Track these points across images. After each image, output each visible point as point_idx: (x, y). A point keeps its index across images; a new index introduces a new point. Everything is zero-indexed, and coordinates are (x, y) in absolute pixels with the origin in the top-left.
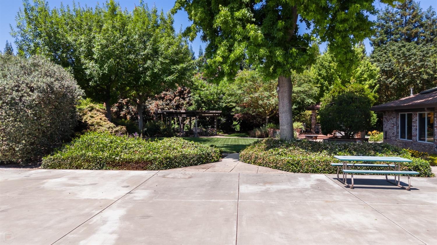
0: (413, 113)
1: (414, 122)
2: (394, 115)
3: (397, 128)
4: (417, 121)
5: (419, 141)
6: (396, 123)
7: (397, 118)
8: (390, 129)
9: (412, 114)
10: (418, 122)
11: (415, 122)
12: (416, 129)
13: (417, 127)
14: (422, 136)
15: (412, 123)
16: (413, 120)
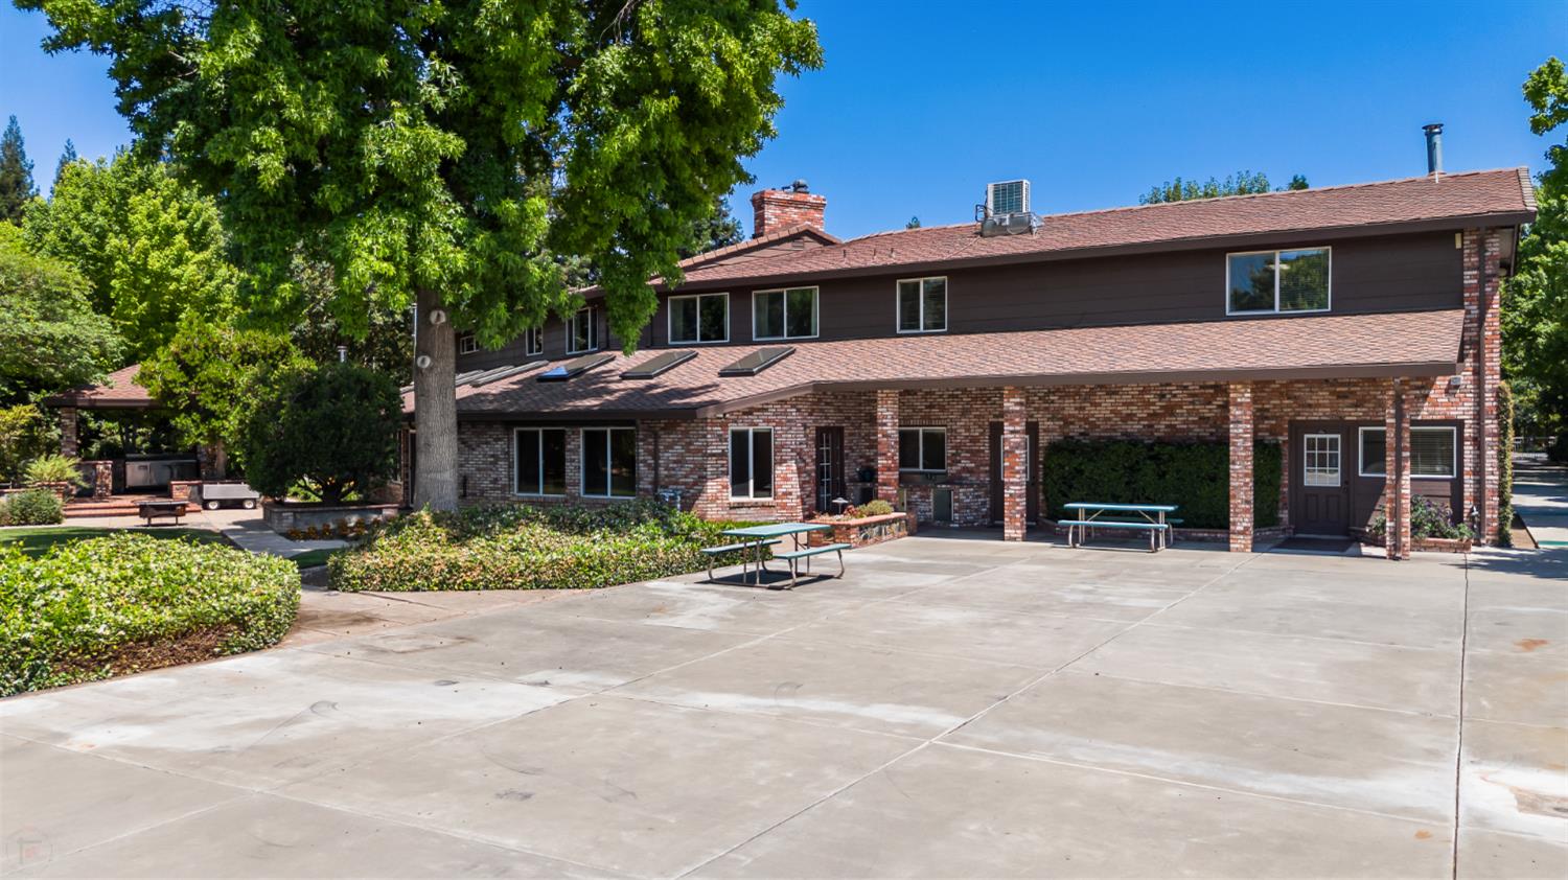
0: (567, 429)
1: (570, 450)
2: (498, 432)
3: (510, 466)
4: (579, 447)
5: (586, 496)
6: (508, 453)
7: (510, 440)
8: (479, 470)
9: (564, 431)
10: (581, 450)
11: (575, 451)
12: (579, 468)
13: (579, 462)
14: (595, 482)
15: (567, 453)
16: (569, 447)
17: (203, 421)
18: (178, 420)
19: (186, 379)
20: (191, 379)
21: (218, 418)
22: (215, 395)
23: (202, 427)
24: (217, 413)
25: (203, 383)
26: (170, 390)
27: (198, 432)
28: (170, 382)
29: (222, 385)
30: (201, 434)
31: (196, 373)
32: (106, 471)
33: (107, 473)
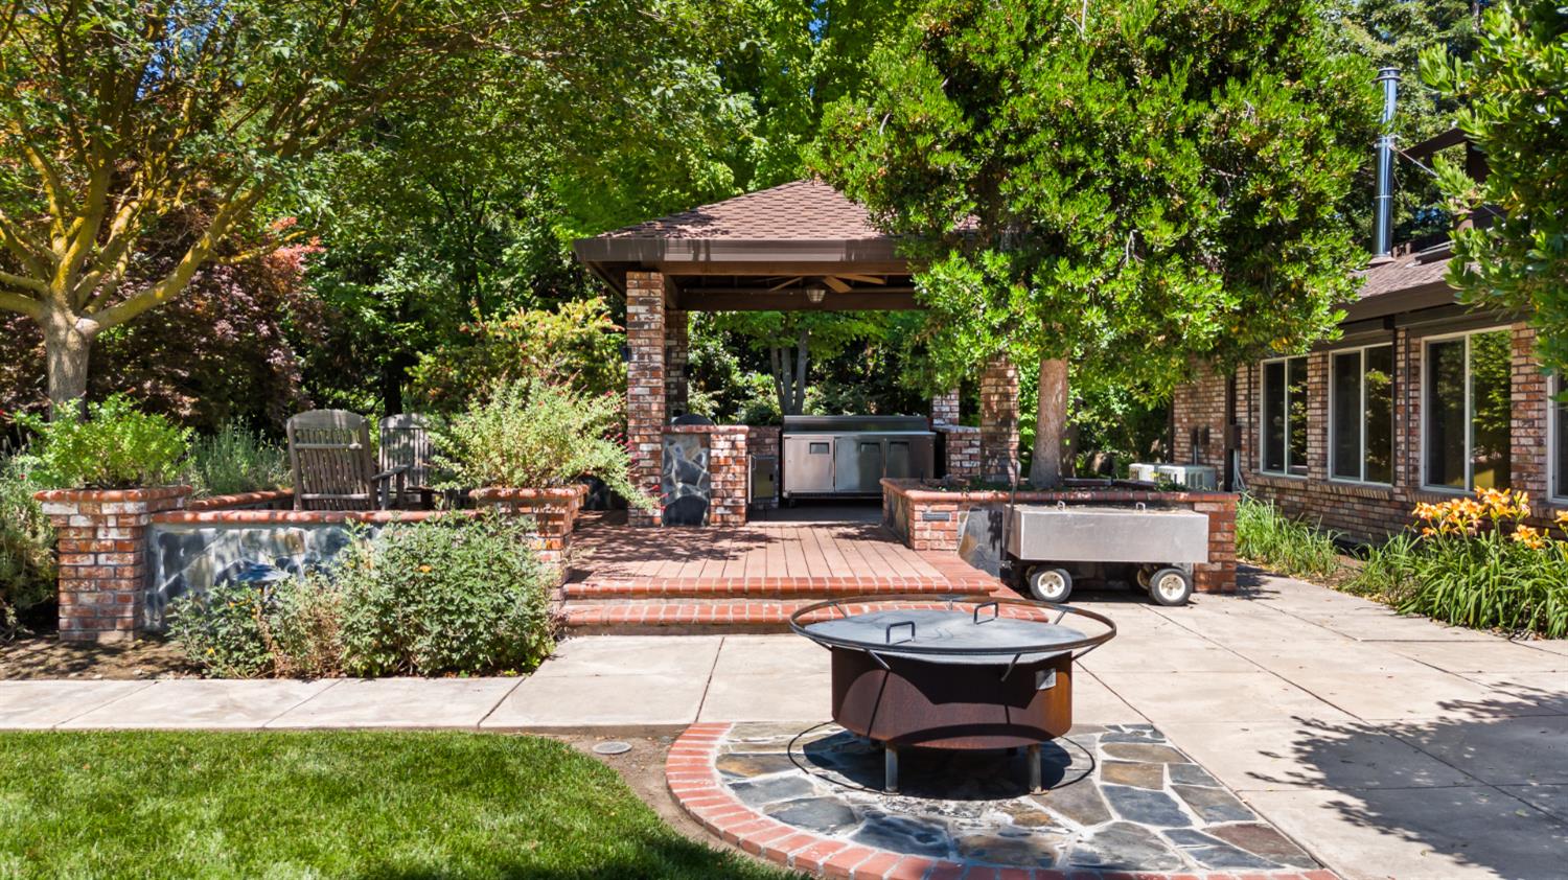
17: (1022, 273)
18: (938, 270)
19: (964, 128)
20: (983, 123)
21: (1076, 258)
22: (1066, 169)
23: (1017, 291)
24: (1073, 240)
25: (1023, 135)
26: (919, 159)
27: (1004, 317)
28: (918, 129)
29: (1088, 134)
30: (1012, 323)
31: (996, 98)
32: (735, 453)
33: (737, 460)
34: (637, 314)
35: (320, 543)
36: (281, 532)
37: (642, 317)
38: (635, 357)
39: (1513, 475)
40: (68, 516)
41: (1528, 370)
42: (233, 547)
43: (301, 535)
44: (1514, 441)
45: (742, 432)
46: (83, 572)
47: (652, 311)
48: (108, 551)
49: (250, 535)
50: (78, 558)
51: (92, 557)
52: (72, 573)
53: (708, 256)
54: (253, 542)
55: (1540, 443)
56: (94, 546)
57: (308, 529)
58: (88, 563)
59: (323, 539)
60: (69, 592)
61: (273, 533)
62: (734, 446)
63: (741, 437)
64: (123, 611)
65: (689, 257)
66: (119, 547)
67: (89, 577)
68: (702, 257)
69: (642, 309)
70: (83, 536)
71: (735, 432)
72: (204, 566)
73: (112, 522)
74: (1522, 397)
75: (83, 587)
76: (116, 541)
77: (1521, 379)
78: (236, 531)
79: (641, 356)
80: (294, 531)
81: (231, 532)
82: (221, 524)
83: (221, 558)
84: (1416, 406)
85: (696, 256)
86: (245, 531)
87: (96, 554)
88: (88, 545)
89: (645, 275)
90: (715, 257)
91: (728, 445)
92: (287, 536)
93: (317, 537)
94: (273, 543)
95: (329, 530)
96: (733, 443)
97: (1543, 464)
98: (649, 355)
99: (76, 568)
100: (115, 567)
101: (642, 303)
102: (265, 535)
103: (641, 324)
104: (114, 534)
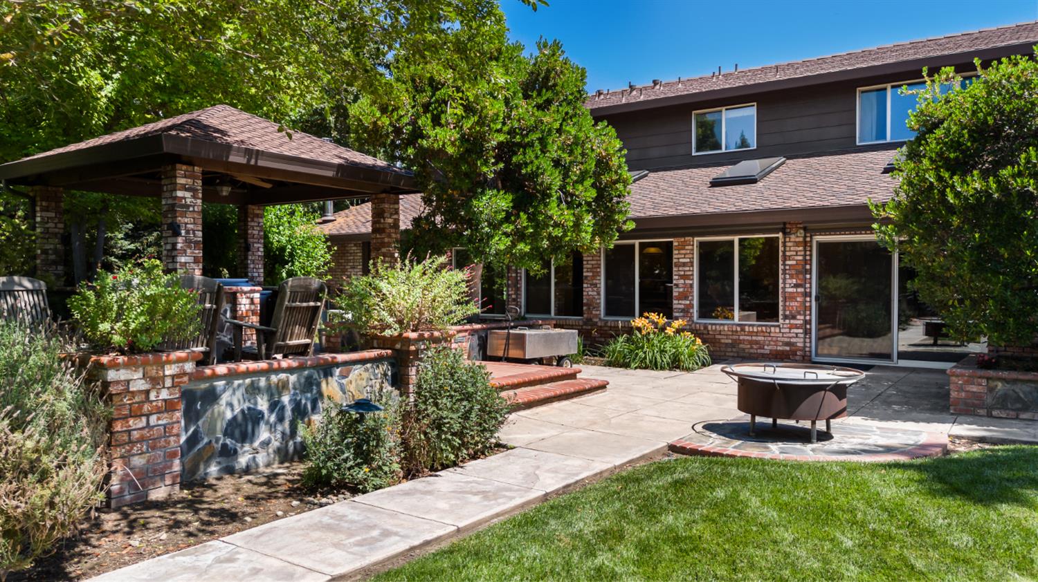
32: (253, 307)
33: (254, 313)
34: (185, 198)
35: (300, 385)
36: (274, 378)
37: (188, 201)
38: (183, 232)
39: (585, 308)
40: (128, 382)
41: (593, 262)
42: (239, 394)
43: (288, 377)
44: (585, 293)
45: (257, 291)
46: (136, 435)
47: (194, 197)
48: (159, 411)
49: (253, 382)
50: (131, 422)
51: (144, 419)
52: (126, 438)
53: (256, 162)
54: (253, 390)
55: (599, 294)
56: (146, 407)
57: (291, 374)
58: (140, 425)
59: (303, 380)
60: (122, 457)
61: (268, 379)
62: (252, 302)
63: (257, 295)
64: (171, 467)
65: (243, 160)
66: (169, 406)
67: (141, 440)
68: (253, 162)
69: (188, 195)
70: (137, 399)
71: (253, 291)
72: (216, 414)
73: (168, 383)
74: (590, 274)
75: (135, 450)
76: (165, 401)
77: (589, 266)
78: (241, 381)
79: (188, 232)
80: (283, 376)
81: (236, 383)
82: (231, 376)
83: (231, 405)
84: (521, 277)
85: (249, 160)
86: (248, 381)
87: (148, 416)
88: (141, 408)
89: (190, 168)
90: (261, 163)
91: (248, 301)
92: (279, 380)
93: (298, 379)
94: (269, 387)
95: (306, 372)
96: (252, 299)
97: (600, 303)
98: (194, 231)
99: (129, 432)
100: (165, 426)
101: (186, 190)
102: (263, 382)
103: (188, 206)
104: (164, 394)
